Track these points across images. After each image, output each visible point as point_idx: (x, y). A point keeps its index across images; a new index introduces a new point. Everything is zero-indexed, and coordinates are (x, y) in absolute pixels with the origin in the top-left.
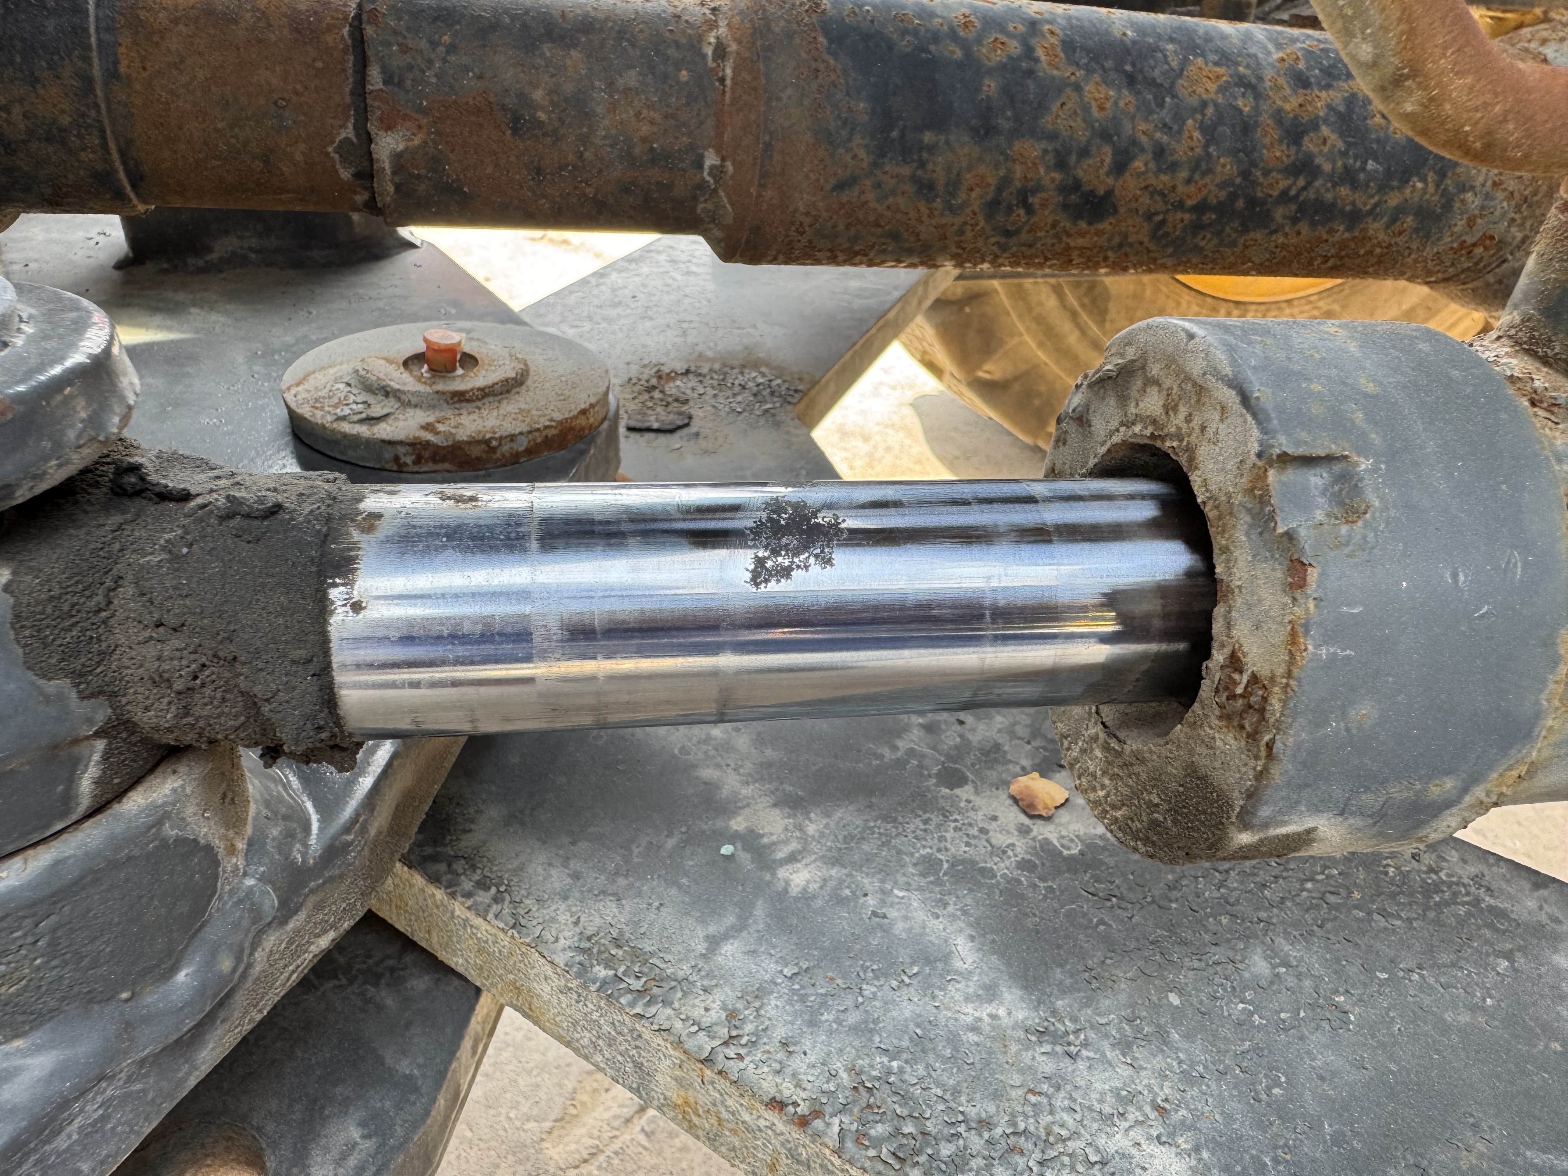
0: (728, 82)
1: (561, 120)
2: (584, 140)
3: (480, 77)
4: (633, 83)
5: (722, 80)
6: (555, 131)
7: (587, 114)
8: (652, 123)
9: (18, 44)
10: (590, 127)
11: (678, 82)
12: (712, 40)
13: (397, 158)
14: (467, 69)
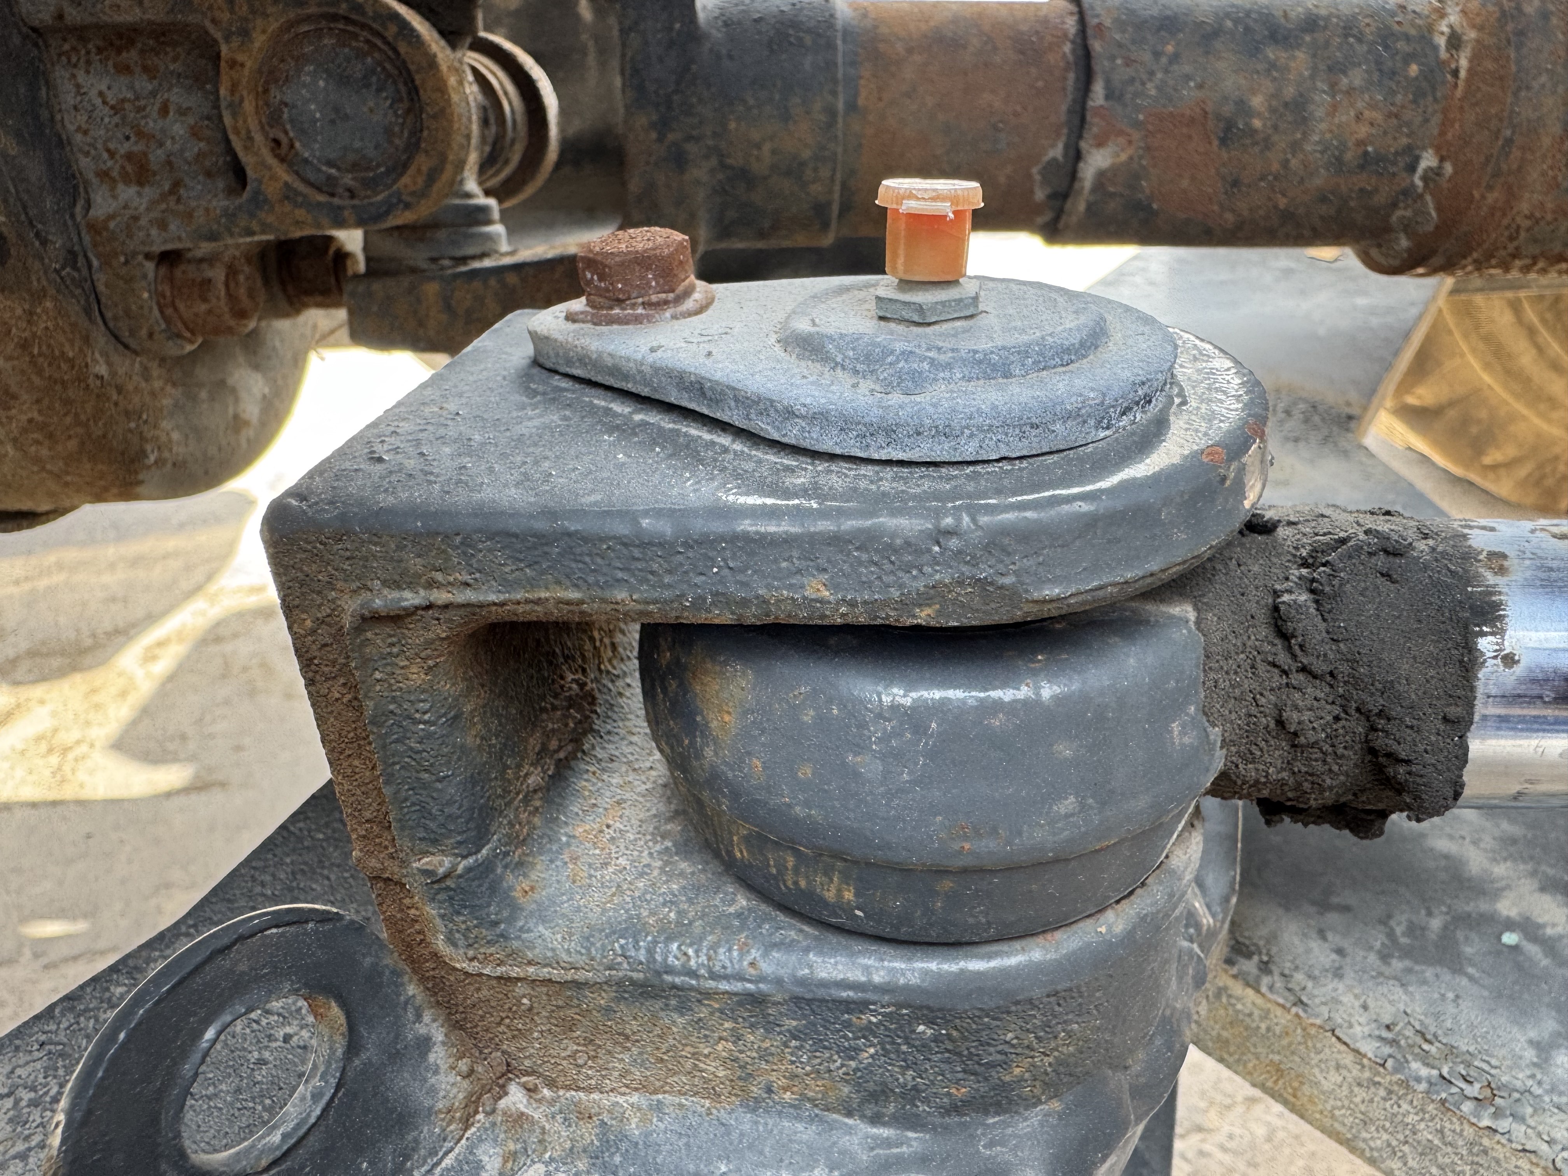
0: (1463, 74)
1: (1275, 128)
2: (1295, 147)
3: (1200, 87)
4: (1357, 82)
5: (1455, 73)
6: (1267, 139)
7: (1305, 119)
8: (1372, 124)
9: (779, 83)
10: (1304, 134)
11: (1406, 78)
12: (1446, 29)
13: (1102, 176)
14: (1188, 78)
